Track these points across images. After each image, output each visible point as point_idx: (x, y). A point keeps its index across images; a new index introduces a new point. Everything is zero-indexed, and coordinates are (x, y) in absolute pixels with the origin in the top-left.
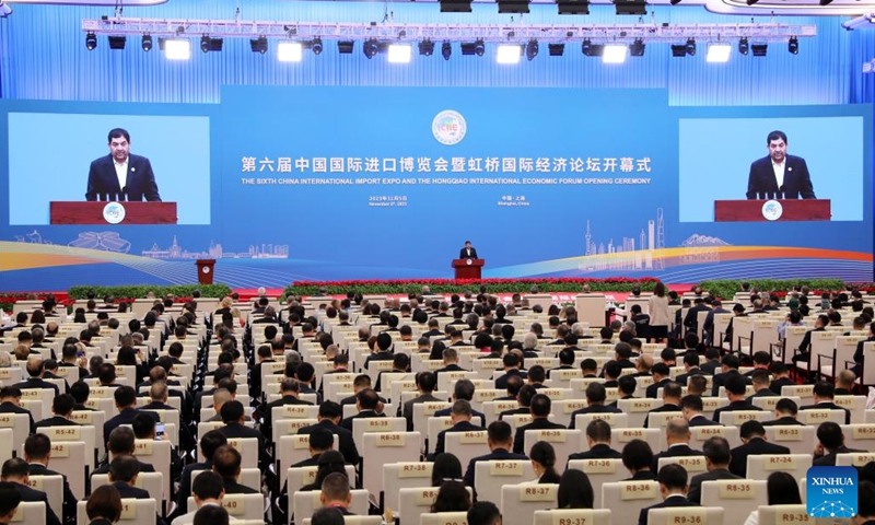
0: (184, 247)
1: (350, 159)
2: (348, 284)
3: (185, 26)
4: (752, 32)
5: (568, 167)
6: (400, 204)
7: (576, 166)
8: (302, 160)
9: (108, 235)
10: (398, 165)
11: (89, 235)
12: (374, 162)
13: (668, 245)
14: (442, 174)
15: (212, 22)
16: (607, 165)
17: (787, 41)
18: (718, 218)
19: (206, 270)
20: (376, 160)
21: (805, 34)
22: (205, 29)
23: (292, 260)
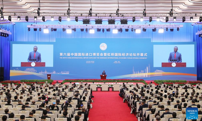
0: (48, 71)
1: (82, 53)
2: (76, 80)
3: (48, 26)
4: (169, 26)
5: (129, 55)
6: (93, 63)
7: (131, 55)
8: (72, 54)
9: (32, 69)
10: (92, 55)
11: (28, 69)
12: (87, 54)
13: (151, 72)
14: (102, 57)
15: (53, 25)
16: (138, 55)
17: (177, 28)
18: (162, 66)
19: (49, 76)
20: (88, 54)
21: (180, 26)
22: (52, 27)
23: (70, 74)
